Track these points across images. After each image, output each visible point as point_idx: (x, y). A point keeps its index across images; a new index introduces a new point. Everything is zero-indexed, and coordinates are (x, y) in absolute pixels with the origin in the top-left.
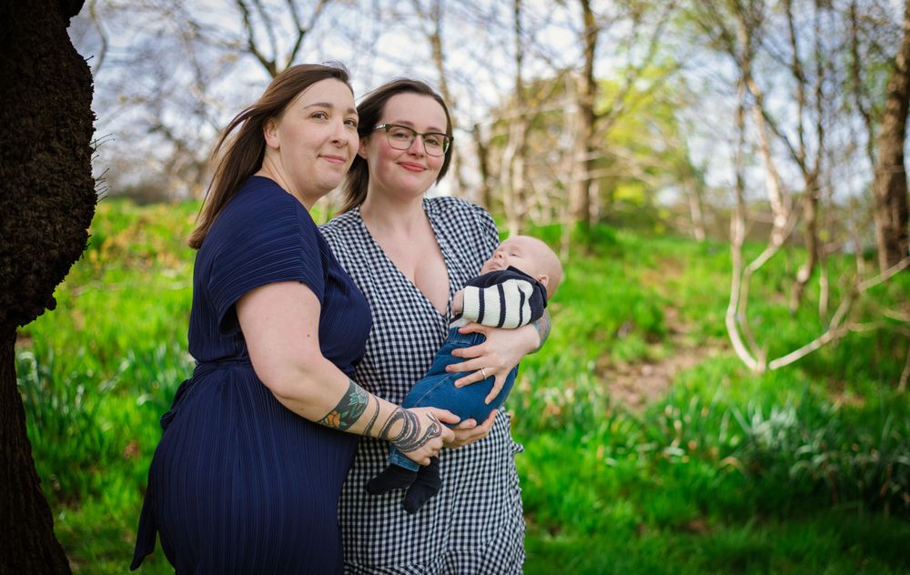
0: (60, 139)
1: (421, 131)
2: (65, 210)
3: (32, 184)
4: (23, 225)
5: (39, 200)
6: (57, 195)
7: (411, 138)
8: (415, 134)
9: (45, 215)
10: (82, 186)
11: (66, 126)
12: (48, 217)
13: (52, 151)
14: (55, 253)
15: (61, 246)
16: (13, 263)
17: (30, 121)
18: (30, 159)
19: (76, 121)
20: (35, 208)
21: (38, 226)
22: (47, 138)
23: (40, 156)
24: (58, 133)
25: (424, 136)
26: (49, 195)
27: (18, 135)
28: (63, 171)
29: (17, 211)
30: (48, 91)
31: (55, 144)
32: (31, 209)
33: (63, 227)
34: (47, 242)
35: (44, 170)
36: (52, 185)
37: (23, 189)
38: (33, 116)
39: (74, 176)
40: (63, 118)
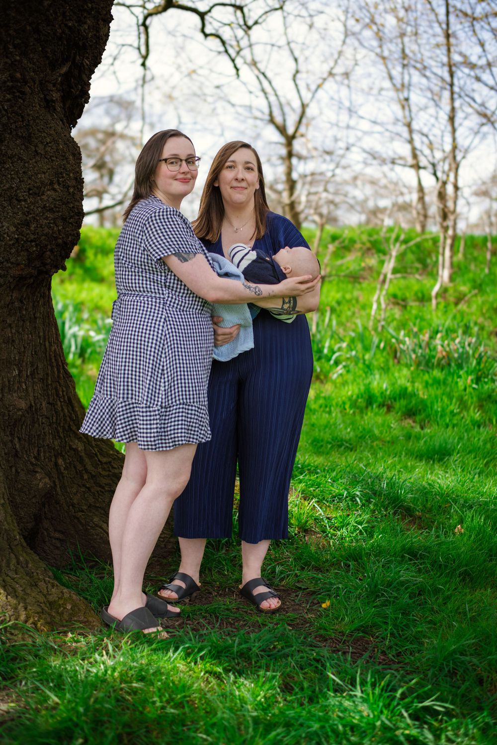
0: (59, 184)
1: (183, 158)
2: (64, 219)
3: (45, 207)
4: (41, 227)
5: (49, 215)
6: (59, 212)
7: (179, 163)
8: (181, 160)
9: (52, 222)
10: (73, 207)
11: (63, 177)
12: (54, 223)
13: (55, 190)
14: (60, 241)
15: (63, 238)
16: (37, 245)
17: (43, 176)
18: (43, 194)
19: (69, 175)
20: (47, 218)
21: (49, 228)
22: (52, 183)
23: (49, 192)
24: (58, 181)
25: (186, 160)
26: (54, 212)
27: (36, 183)
28: (61, 200)
29: (37, 220)
30: (52, 160)
31: (56, 186)
32: (45, 219)
33: (63, 228)
34: (55, 235)
35: (51, 200)
36: (56, 207)
37: (40, 209)
38: (44, 173)
39: (68, 202)
40: (61, 173)
